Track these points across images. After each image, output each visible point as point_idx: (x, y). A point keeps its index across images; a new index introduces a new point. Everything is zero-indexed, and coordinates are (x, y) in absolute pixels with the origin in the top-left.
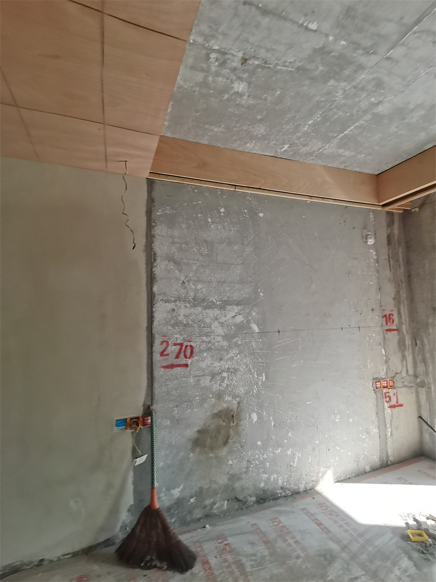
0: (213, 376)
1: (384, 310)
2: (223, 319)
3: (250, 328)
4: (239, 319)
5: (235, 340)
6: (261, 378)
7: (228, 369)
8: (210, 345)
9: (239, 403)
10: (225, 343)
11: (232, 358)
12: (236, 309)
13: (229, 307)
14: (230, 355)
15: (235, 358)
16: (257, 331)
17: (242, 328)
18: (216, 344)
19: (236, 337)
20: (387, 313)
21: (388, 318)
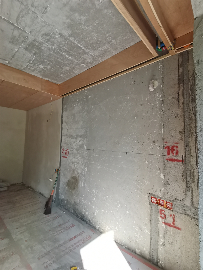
0: (73, 163)
1: (166, 143)
2: (76, 143)
3: (84, 147)
4: (81, 143)
5: (79, 151)
6: (86, 169)
7: (76, 162)
8: (72, 152)
9: (78, 176)
10: (76, 152)
11: (77, 158)
12: (80, 139)
13: (78, 138)
14: (77, 157)
15: (78, 158)
16: (86, 148)
17: (81, 146)
18: (74, 152)
19: (79, 150)
20: (170, 145)
21: (171, 150)
